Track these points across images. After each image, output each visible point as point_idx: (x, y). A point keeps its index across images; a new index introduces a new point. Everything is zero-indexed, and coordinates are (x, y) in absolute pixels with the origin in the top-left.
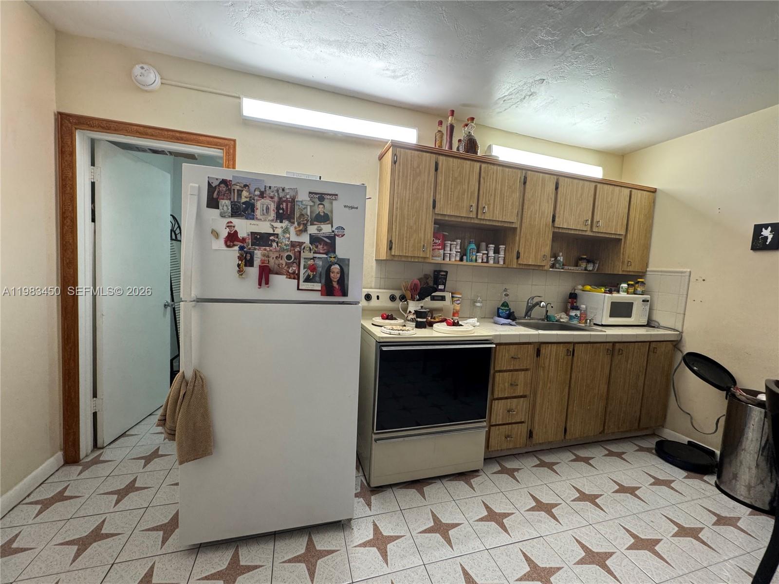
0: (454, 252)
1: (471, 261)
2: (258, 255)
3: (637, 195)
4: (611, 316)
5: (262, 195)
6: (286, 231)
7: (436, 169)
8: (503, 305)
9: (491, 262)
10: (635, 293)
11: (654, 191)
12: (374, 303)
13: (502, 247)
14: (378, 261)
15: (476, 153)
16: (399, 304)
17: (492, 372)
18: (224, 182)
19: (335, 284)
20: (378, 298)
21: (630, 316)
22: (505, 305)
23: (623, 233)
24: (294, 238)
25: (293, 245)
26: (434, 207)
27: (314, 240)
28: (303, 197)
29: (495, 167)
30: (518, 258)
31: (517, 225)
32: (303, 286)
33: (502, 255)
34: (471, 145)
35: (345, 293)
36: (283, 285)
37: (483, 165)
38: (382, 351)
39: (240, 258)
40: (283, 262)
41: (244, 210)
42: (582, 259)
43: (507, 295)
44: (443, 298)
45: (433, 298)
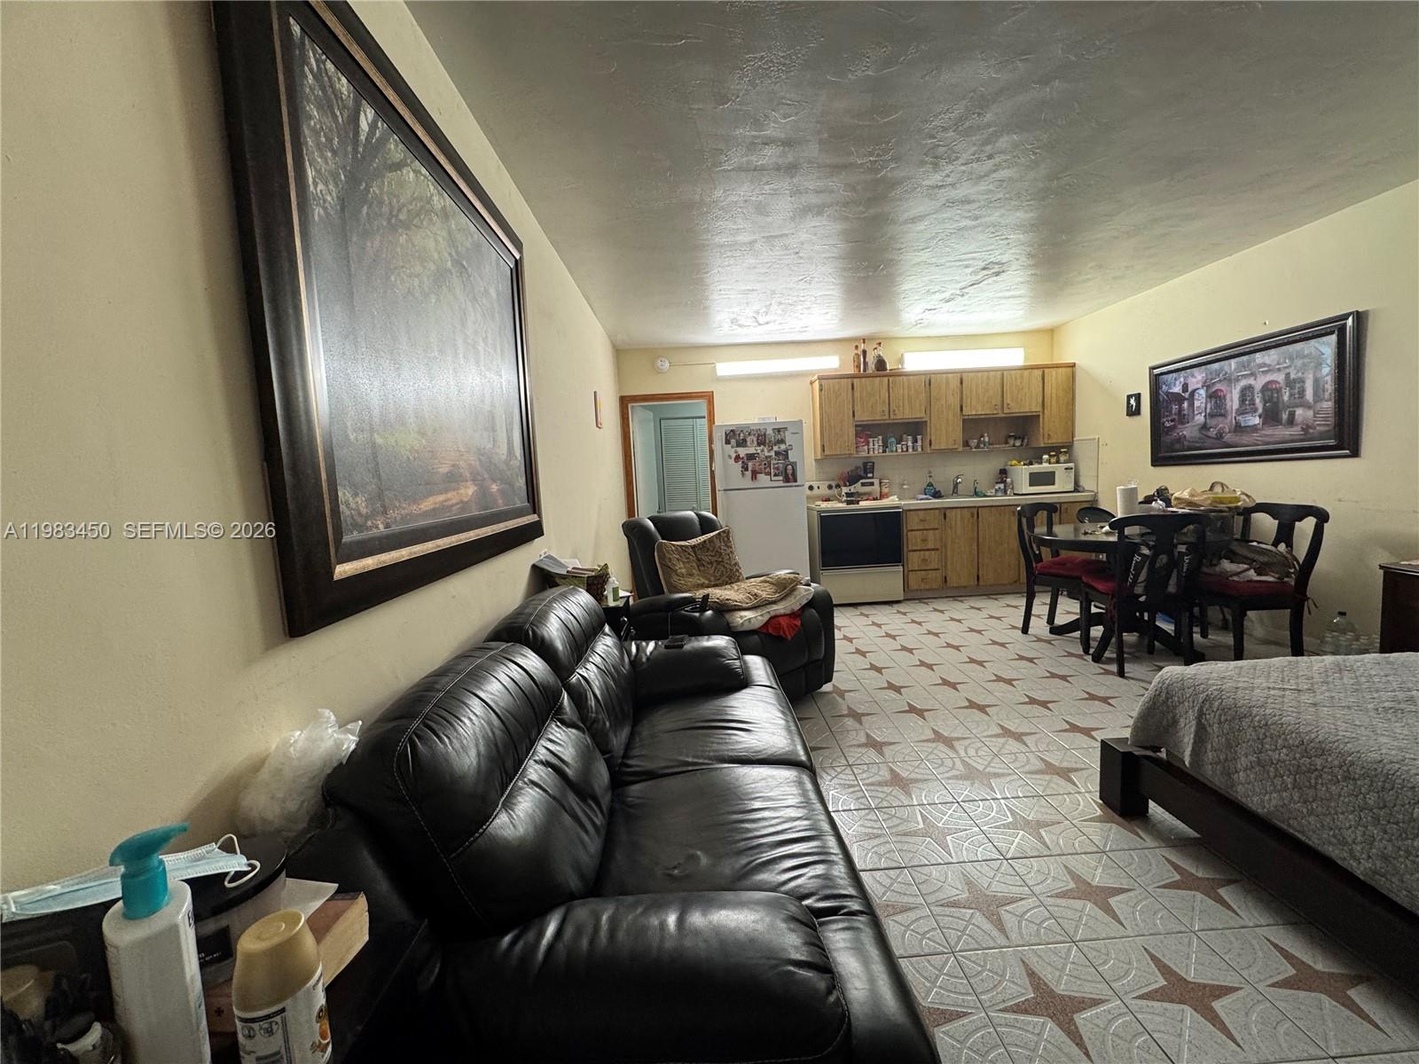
0: (876, 446)
1: (892, 451)
2: (750, 464)
3: (1052, 375)
4: (1030, 485)
5: (749, 434)
6: (762, 451)
7: (853, 388)
8: (928, 486)
9: (910, 450)
10: (1058, 462)
11: (1073, 365)
12: (816, 491)
13: (919, 437)
14: (816, 460)
15: (886, 370)
16: (835, 491)
17: (905, 531)
18: (732, 431)
19: (790, 476)
20: (818, 488)
21: (1053, 484)
22: (930, 485)
23: (1039, 409)
24: (767, 454)
25: (767, 457)
26: (854, 416)
27: (777, 453)
28: (770, 432)
29: (901, 378)
30: (930, 445)
31: (927, 419)
32: (773, 478)
33: (919, 443)
34: (881, 364)
35: (796, 481)
36: (763, 479)
37: (891, 379)
38: (821, 517)
39: (742, 467)
40: (763, 467)
41: (742, 444)
42: (1010, 436)
43: (930, 477)
44: (872, 484)
45: (863, 484)
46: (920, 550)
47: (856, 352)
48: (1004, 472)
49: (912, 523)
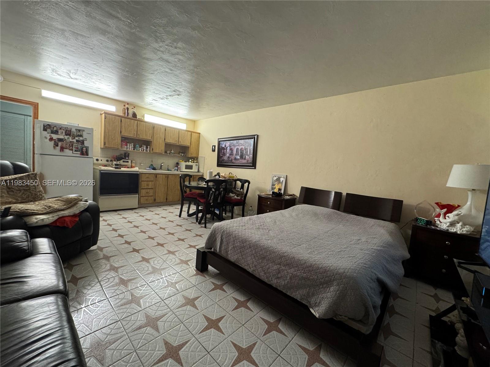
0: (131, 147)
1: (137, 150)
2: (60, 144)
3: (194, 134)
4: (186, 169)
5: (60, 129)
6: (68, 138)
7: (121, 121)
8: (151, 165)
9: (145, 151)
10: (194, 162)
11: (200, 134)
12: (100, 162)
13: (149, 147)
14: (101, 148)
15: (137, 118)
16: (110, 163)
17: (140, 181)
18: (48, 125)
19: (84, 153)
20: (101, 160)
21: (192, 169)
22: (152, 165)
23: (189, 145)
24: (71, 140)
25: (71, 142)
26: (121, 133)
27: (77, 141)
28: (73, 130)
29: (143, 123)
30: (153, 150)
31: (152, 140)
32: (74, 152)
33: (149, 149)
34: (134, 115)
35: (87, 155)
36: (68, 152)
37: (138, 122)
38: (101, 173)
39: (54, 144)
40: (68, 146)
41: (56, 132)
42: (180, 152)
43: (152, 162)
44: (128, 162)
45: (124, 162)
46: (146, 189)
47: (124, 107)
48: (178, 164)
49: (143, 178)
